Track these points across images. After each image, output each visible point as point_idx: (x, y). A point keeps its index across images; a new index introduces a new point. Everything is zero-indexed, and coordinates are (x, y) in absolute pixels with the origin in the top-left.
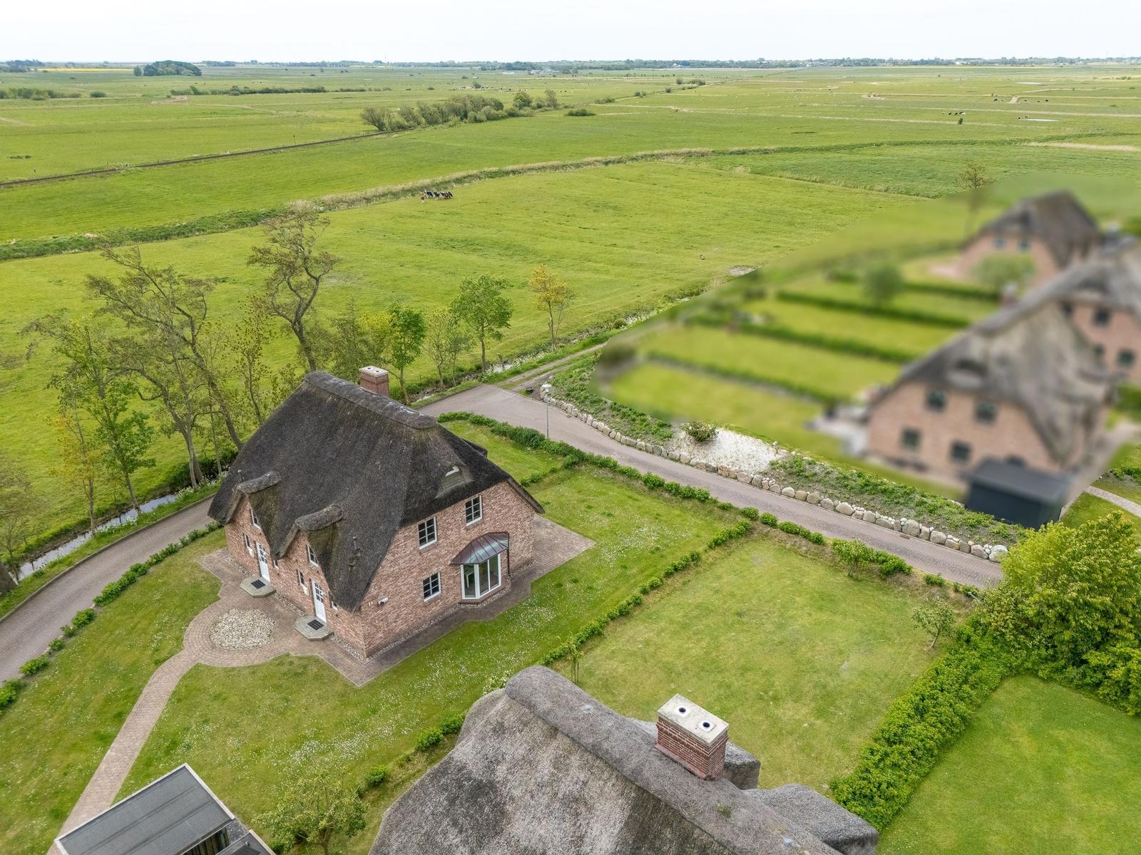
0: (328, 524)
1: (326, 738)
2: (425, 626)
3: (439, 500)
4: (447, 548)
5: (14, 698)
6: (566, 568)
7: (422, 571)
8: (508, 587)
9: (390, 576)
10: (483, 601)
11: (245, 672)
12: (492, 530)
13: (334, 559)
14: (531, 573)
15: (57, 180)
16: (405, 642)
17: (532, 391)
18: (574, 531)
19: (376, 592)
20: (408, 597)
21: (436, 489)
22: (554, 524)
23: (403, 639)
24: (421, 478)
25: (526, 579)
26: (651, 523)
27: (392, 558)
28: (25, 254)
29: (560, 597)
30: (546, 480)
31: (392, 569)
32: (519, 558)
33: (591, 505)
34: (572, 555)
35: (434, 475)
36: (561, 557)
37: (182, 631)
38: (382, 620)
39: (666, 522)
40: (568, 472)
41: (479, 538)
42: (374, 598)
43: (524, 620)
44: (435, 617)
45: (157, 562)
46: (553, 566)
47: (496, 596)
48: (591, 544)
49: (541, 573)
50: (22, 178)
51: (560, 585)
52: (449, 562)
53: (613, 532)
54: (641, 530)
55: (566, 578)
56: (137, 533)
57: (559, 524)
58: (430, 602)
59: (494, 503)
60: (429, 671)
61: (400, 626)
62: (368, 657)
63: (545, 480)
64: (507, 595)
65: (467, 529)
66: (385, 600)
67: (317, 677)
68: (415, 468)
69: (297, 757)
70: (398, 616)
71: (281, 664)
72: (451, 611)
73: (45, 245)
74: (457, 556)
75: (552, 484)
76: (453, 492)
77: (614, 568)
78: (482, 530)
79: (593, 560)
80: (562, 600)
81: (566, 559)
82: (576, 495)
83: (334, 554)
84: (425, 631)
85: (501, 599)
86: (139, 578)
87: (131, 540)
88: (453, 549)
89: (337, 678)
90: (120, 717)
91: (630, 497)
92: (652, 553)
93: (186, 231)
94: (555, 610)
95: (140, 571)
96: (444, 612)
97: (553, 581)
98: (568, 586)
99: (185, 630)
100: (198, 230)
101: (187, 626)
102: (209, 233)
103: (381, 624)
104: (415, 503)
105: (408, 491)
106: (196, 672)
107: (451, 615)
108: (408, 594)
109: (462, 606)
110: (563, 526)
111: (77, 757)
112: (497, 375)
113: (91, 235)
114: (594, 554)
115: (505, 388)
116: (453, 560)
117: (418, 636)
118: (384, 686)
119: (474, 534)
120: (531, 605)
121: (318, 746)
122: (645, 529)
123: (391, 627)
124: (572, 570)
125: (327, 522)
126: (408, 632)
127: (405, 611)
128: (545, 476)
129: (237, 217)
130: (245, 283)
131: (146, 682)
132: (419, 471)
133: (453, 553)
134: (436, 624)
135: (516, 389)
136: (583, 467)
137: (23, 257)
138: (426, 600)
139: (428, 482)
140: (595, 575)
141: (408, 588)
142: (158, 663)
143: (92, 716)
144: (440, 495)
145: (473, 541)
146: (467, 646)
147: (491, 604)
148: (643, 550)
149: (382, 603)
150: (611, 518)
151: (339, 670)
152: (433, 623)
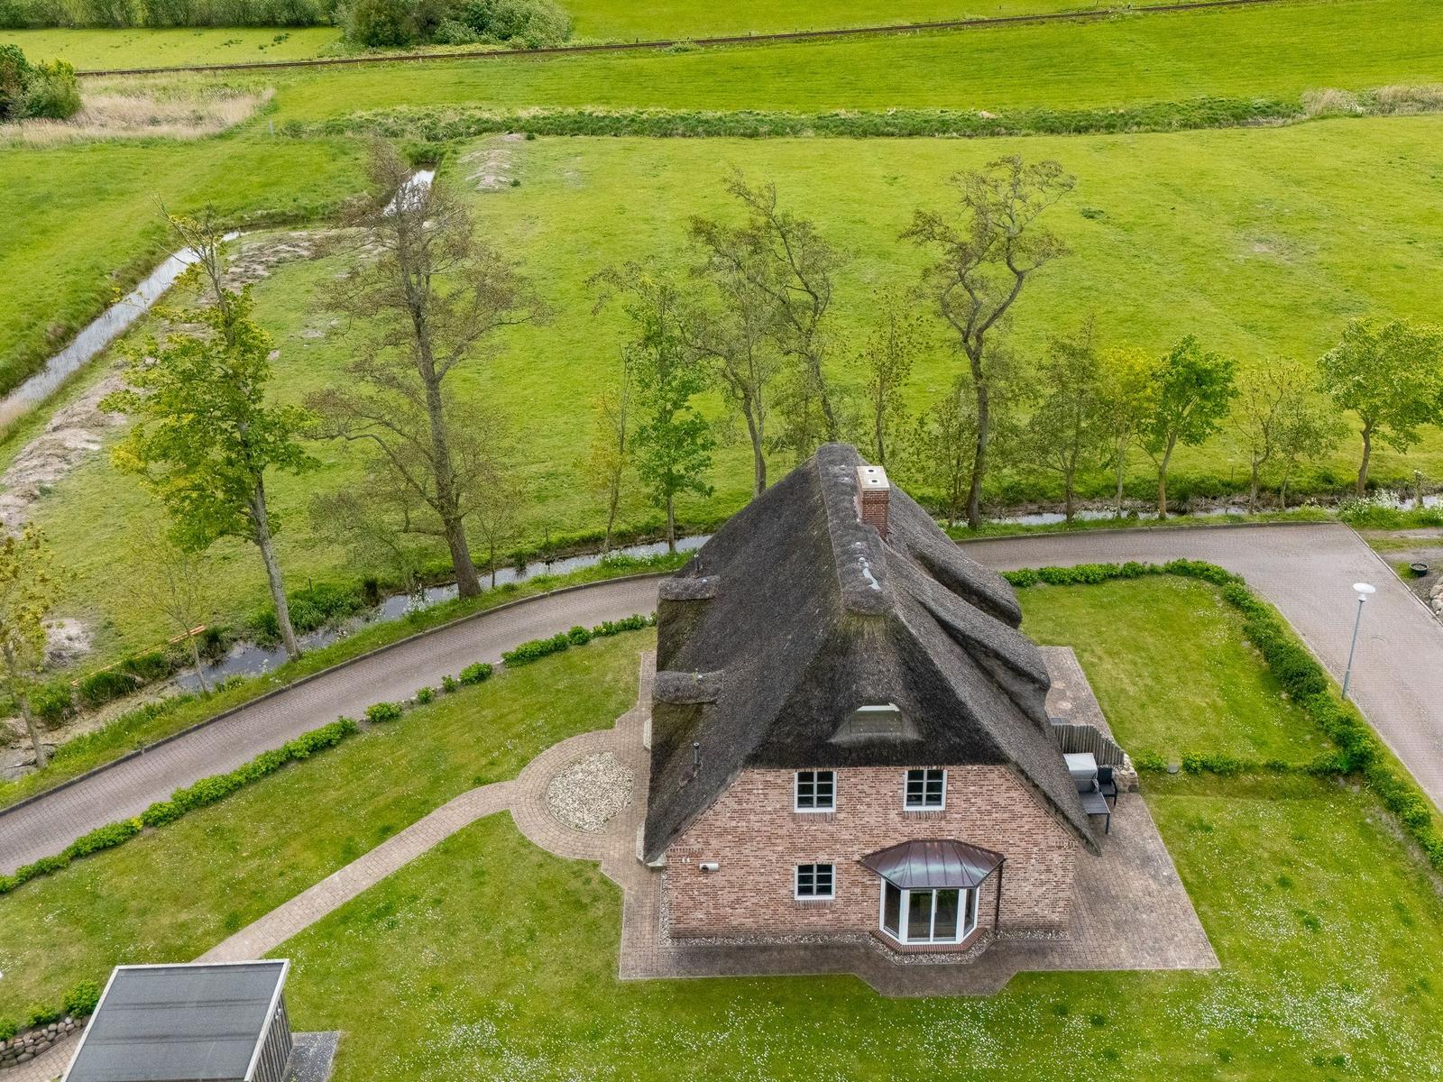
0: (689, 702)
1: (508, 1032)
2: (788, 940)
3: (837, 747)
4: (854, 832)
5: (334, 742)
6: (1107, 984)
7: (794, 849)
8: (975, 953)
9: (729, 833)
10: (907, 954)
11: (536, 859)
12: (964, 838)
13: (674, 760)
14: (1040, 951)
15: (1023, 22)
16: (740, 948)
17: (1422, 574)
18: (1201, 916)
19: (699, 846)
20: (762, 879)
21: (835, 725)
22: (1177, 877)
23: (740, 942)
24: (817, 696)
25: (1019, 958)
26: (1385, 994)
27: (736, 807)
28: (897, 131)
29: (1039, 1032)
30: (1248, 779)
31: (734, 824)
32: (1028, 911)
33: (1294, 879)
34: (1147, 963)
35: (841, 701)
36: (1123, 955)
37: (537, 751)
38: (706, 894)
39: (1426, 1010)
40: (1313, 783)
41: (932, 841)
42: (694, 855)
43: (935, 1036)
44: (816, 934)
45: (607, 634)
46: (1093, 962)
47: (939, 959)
48: (1207, 963)
49: (1057, 963)
50: (981, 17)
51: (1062, 1011)
52: (857, 857)
53: (1279, 965)
54: (1345, 995)
55: (1089, 1003)
56: (642, 578)
57: (1186, 883)
58: (807, 905)
59: (975, 794)
60: (720, 1023)
61: (739, 918)
62: (672, 938)
63: (1242, 777)
64: (959, 968)
65: (904, 816)
66: (713, 866)
67: (593, 926)
68: (815, 675)
69: (455, 1035)
70: (738, 901)
71: (577, 874)
72: (849, 939)
73: (926, 121)
74: (875, 854)
75: (1255, 791)
76: (870, 744)
77: (1201, 1044)
78: (941, 830)
79: (1175, 1001)
80: (1035, 1044)
81: (1129, 964)
82: (1284, 840)
83: (679, 751)
84: (781, 949)
85: (943, 968)
86: (573, 648)
87: (629, 585)
88: (867, 838)
89: (611, 944)
90: (386, 832)
91: (1399, 908)
92: (1318, 1062)
93: (1120, 122)
94: (1006, 1054)
95: (580, 638)
96: (836, 932)
97: (1059, 995)
98: (1077, 1022)
99: (541, 751)
100: (1138, 124)
101: (548, 747)
102: (1147, 132)
103: (703, 899)
104: (788, 735)
105: (784, 709)
106: (495, 823)
107: (843, 947)
108: (762, 874)
109: (872, 942)
110: (1190, 892)
111: (310, 858)
112: (1382, 514)
113: (986, 114)
114: (1192, 987)
115: (1377, 547)
116: (867, 857)
117: (765, 949)
118: (646, 1003)
119: (921, 831)
120: (975, 1016)
121: (491, 1036)
122: (1357, 1000)
123: (722, 911)
124: (1114, 996)
125: (690, 697)
126: (757, 933)
127: (752, 899)
128: (1249, 768)
129: (1211, 108)
130: (1119, 225)
131: (445, 801)
132: (820, 684)
133: (867, 844)
134: (806, 947)
135: (1397, 556)
136: (1356, 789)
137: (892, 135)
138: (799, 898)
139: (827, 708)
140: (1148, 1033)
141: (764, 866)
142: (479, 782)
143: (367, 813)
144: (842, 737)
145: (916, 841)
146: (807, 1020)
147: (916, 969)
148: (1301, 1045)
149: (705, 869)
150: (1307, 931)
151: (625, 934)
152: (805, 941)
